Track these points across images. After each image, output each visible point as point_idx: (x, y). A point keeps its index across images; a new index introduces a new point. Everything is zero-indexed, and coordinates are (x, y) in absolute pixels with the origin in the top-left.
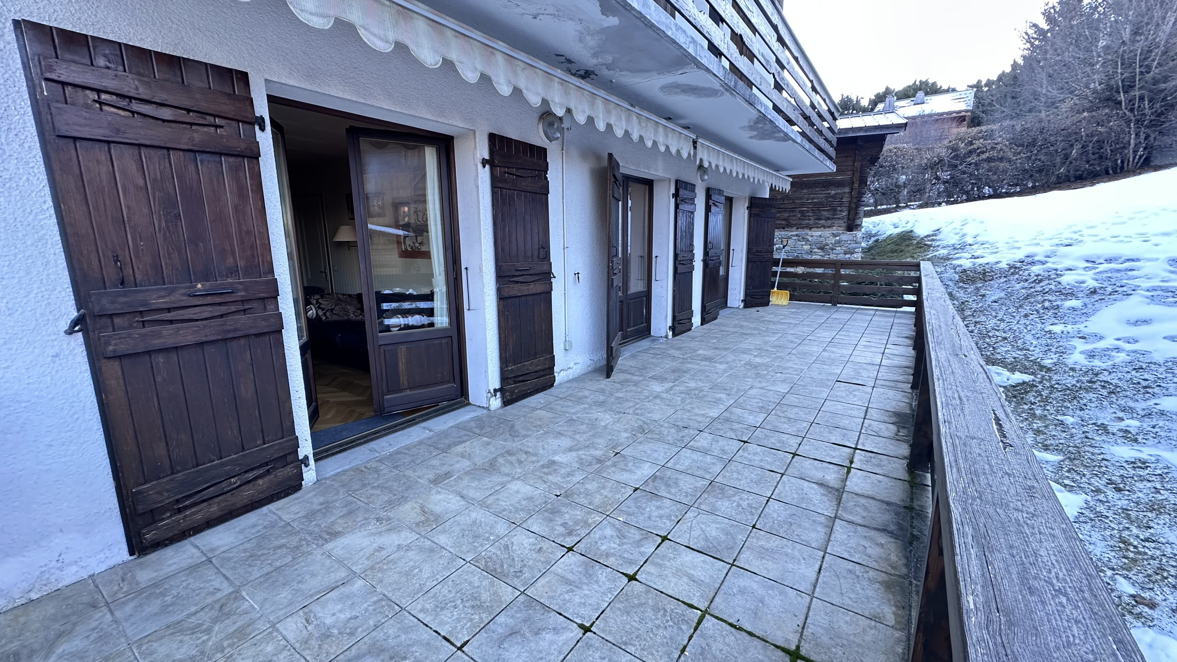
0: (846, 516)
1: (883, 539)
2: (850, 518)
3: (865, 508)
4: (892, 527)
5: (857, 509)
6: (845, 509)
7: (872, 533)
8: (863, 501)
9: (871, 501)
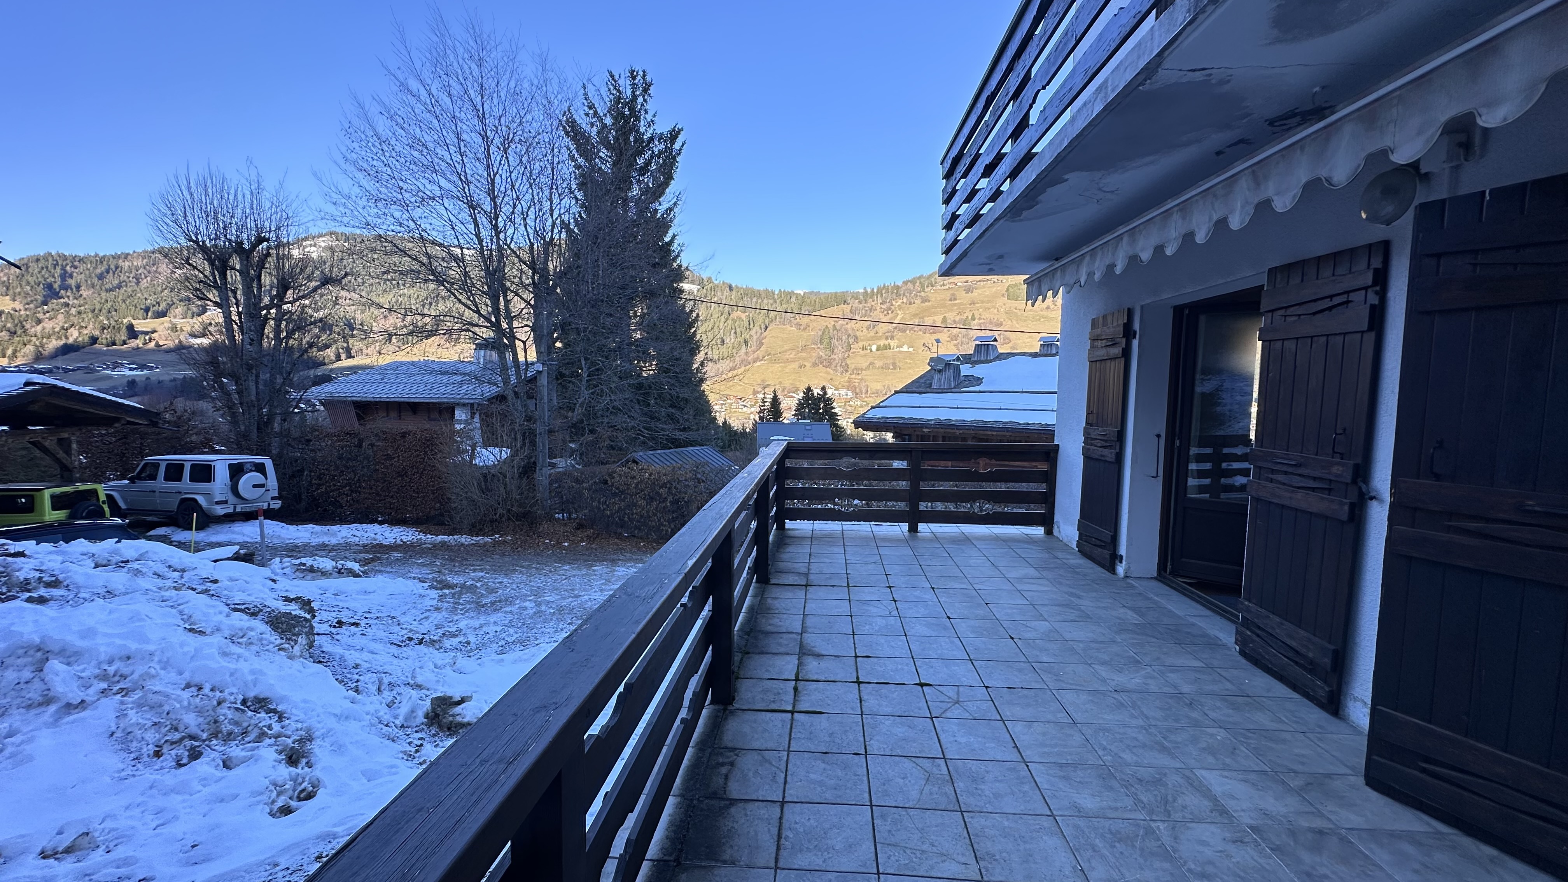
0: (795, 636)
1: (770, 628)
2: (791, 636)
3: (780, 645)
4: (761, 636)
5: (786, 642)
6: (795, 640)
7: (775, 630)
8: (782, 650)
9: (777, 651)
